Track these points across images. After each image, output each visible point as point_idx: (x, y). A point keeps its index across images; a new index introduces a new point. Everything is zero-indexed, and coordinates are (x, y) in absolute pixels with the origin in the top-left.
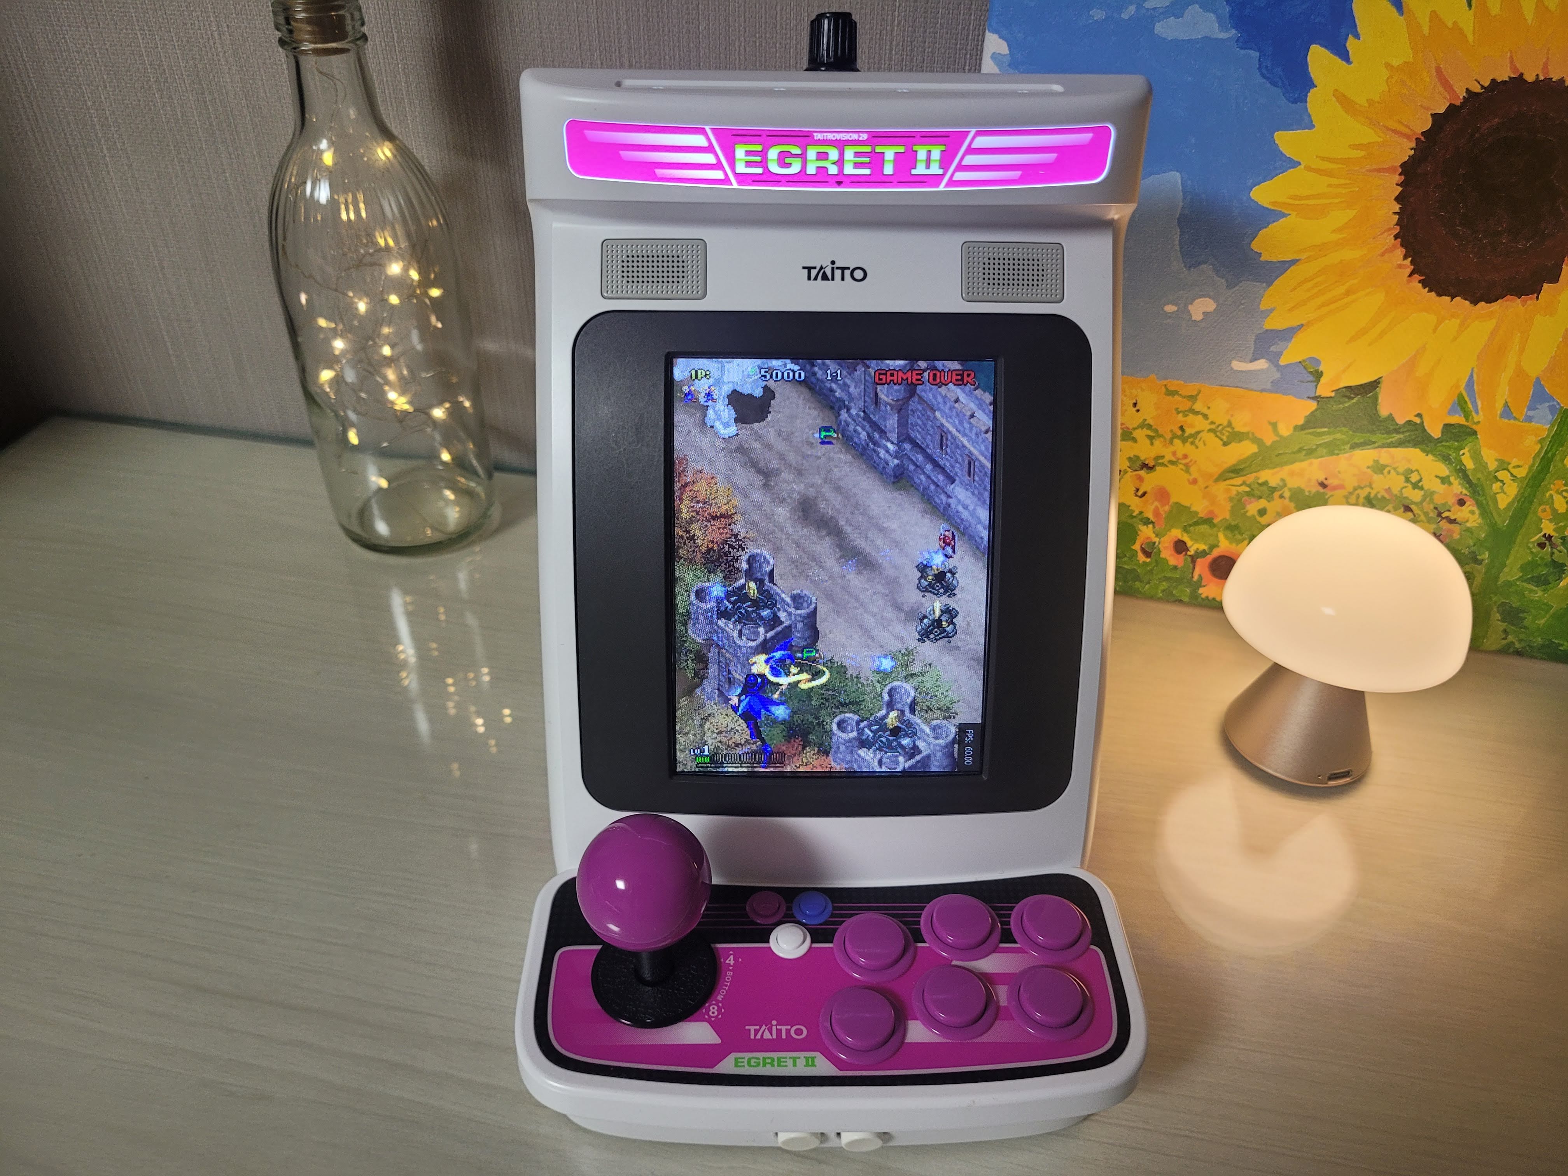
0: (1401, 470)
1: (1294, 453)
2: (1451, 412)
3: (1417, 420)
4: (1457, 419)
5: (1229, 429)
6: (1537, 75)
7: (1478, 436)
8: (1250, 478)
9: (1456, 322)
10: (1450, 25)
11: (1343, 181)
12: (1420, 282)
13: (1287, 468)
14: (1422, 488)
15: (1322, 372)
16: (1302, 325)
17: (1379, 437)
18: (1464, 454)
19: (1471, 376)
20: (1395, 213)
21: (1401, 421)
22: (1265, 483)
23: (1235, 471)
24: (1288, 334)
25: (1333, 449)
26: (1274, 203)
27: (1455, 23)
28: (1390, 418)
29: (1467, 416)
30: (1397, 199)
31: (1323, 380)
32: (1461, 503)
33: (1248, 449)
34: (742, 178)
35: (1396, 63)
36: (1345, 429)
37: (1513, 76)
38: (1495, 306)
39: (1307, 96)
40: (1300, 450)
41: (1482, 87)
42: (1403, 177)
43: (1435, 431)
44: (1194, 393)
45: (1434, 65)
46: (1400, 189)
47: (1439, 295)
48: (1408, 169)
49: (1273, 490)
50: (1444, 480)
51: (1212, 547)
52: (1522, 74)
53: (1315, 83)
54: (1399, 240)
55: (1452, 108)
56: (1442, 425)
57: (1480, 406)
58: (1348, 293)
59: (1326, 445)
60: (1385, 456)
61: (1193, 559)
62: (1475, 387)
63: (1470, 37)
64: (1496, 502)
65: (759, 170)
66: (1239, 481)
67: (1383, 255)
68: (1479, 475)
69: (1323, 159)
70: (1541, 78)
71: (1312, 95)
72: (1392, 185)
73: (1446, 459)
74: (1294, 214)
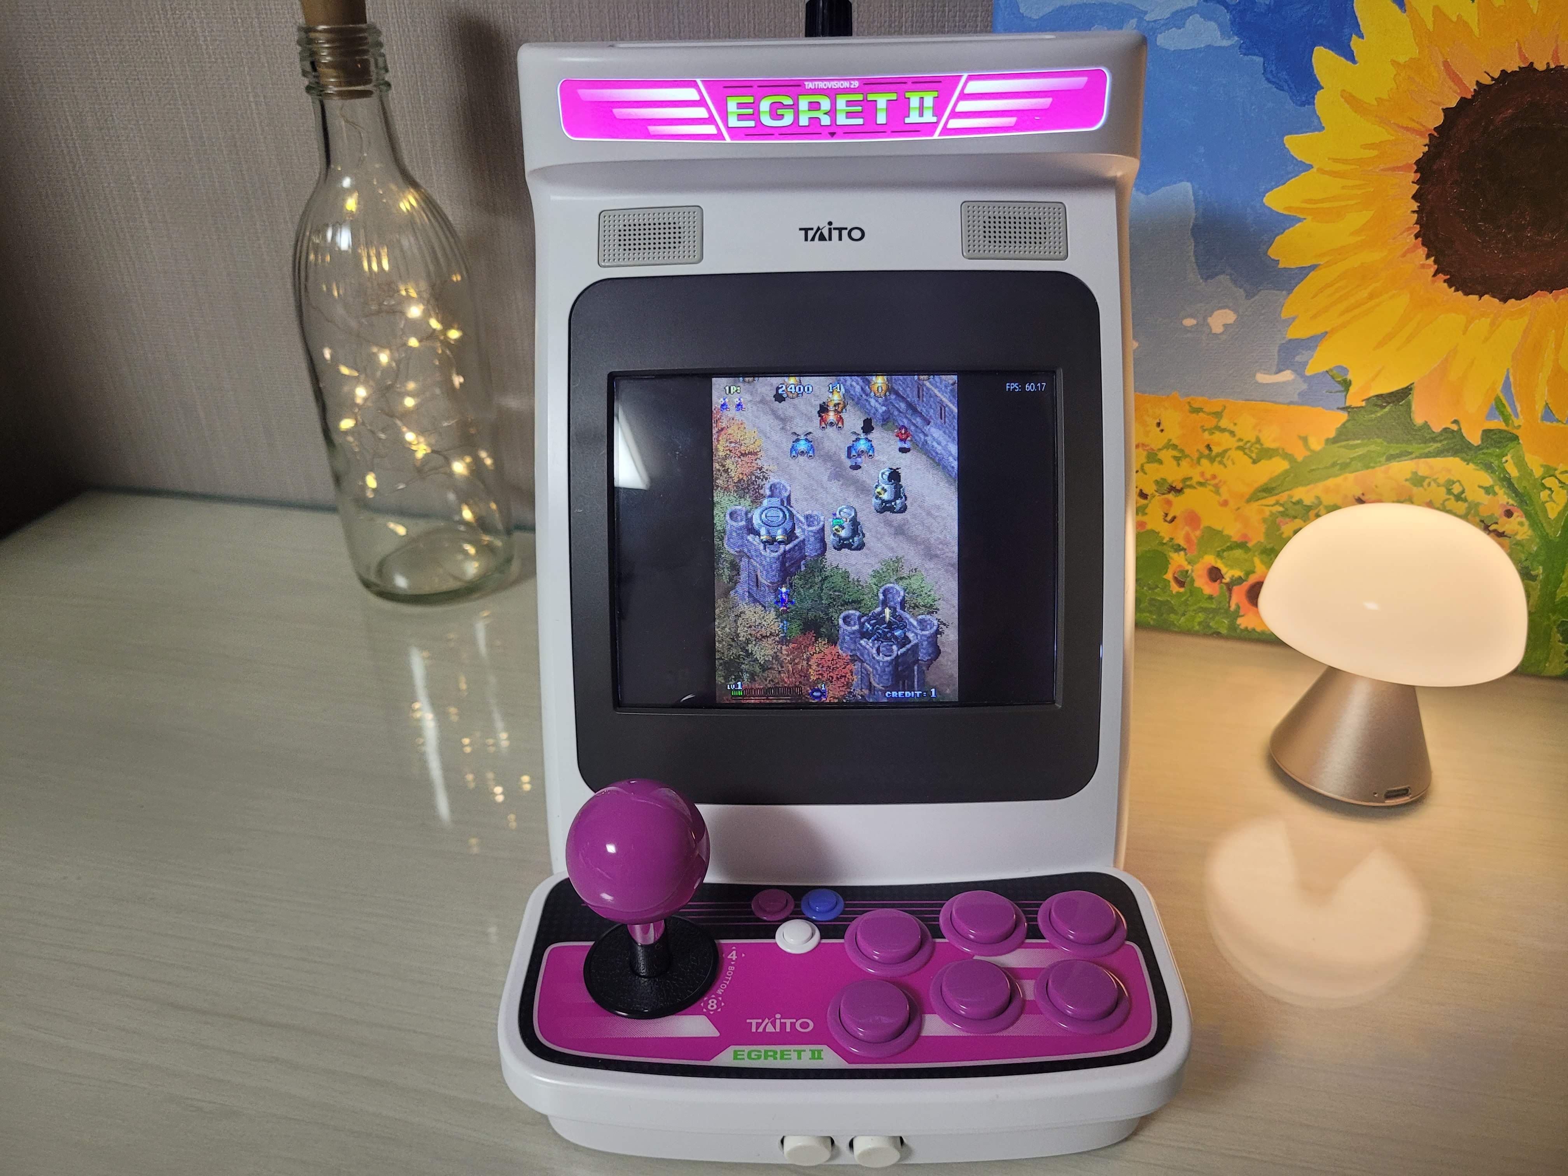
0: (1442, 481)
1: (1326, 468)
2: (1490, 416)
3: (1455, 427)
4: (1497, 424)
5: (1258, 446)
6: (1548, 63)
7: (1521, 441)
8: (1283, 497)
9: (1485, 322)
10: (1454, 19)
11: (1358, 182)
12: (1445, 281)
13: (1321, 485)
14: (1465, 500)
15: (1350, 381)
16: (1326, 333)
17: (1415, 447)
18: (1507, 461)
19: (1507, 378)
20: (1414, 212)
21: (1437, 428)
22: (1299, 502)
23: (1267, 490)
24: (1312, 343)
25: (1368, 461)
26: (1289, 208)
27: (1459, 17)
28: (1426, 425)
29: (1506, 420)
30: (1415, 197)
31: (1352, 389)
32: (1509, 514)
33: (1279, 465)
34: (734, 132)
35: (1402, 59)
36: (1379, 440)
37: (1523, 66)
38: (1527, 303)
39: (1314, 98)
40: (1334, 464)
41: (1493, 79)
42: (1419, 175)
43: (1474, 438)
44: (1219, 410)
45: (1441, 59)
46: (1417, 187)
47: (1467, 294)
48: (1422, 165)
49: (1309, 508)
50: (1488, 490)
51: (1248, 573)
52: (1532, 63)
53: (1322, 84)
54: (1420, 239)
55: (1463, 100)
56: (1480, 433)
57: (1519, 409)
58: (1371, 296)
59: (1361, 458)
60: (1423, 467)
61: (1229, 587)
62: (1512, 389)
63: (1476, 31)
64: (1545, 511)
65: (751, 124)
66: (1271, 500)
67: (1404, 255)
68: (1525, 483)
69: (1335, 160)
70: (1552, 66)
71: (1319, 96)
72: (1408, 182)
73: (1488, 467)
74: (1309, 218)
